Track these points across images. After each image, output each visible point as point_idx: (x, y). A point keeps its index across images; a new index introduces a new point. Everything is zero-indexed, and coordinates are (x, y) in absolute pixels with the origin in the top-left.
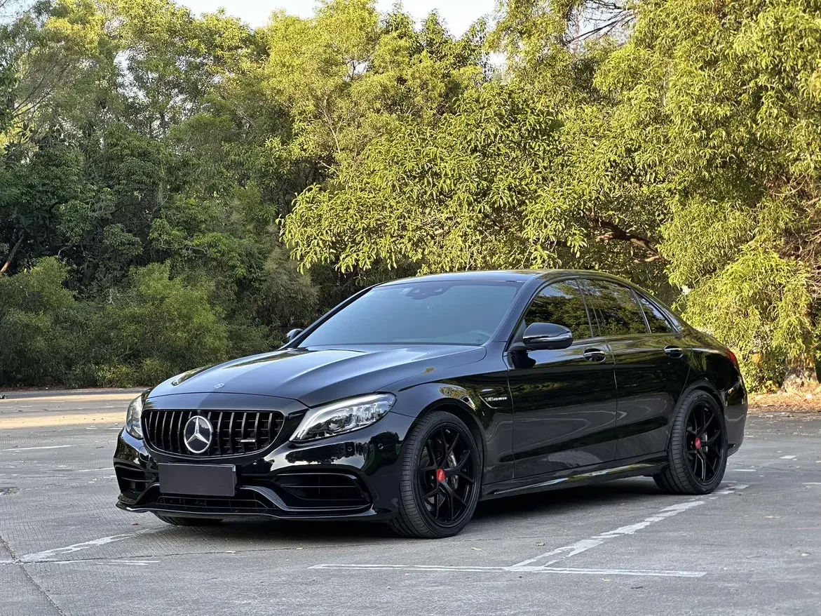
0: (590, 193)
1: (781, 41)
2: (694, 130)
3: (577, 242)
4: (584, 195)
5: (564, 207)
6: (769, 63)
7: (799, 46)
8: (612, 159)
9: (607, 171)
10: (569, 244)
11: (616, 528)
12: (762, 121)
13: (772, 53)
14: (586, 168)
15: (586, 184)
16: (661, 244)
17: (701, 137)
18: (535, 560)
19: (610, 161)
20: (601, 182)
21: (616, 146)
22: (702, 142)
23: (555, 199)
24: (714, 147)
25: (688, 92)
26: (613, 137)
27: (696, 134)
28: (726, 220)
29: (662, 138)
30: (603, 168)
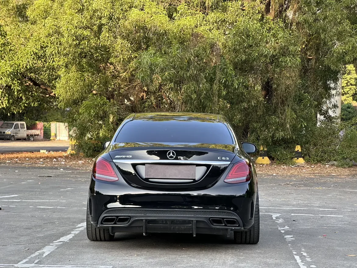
0: (23, 65)
1: (113, 5)
2: (73, 40)
3: (16, 87)
4: (20, 66)
5: (11, 70)
6: (108, 15)
7: (121, 9)
8: (34, 51)
9: (31, 56)
10: (12, 88)
11: (60, 238)
12: (102, 38)
13: (109, 10)
14: (21, 53)
15: (21, 60)
16: (55, 90)
17: (76, 43)
18: (28, 260)
19: (33, 51)
20: (29, 60)
21: (36, 45)
22: (77, 46)
23: (6, 66)
24: (82, 49)
25: (72, 23)
26: (35, 41)
27: (74, 42)
28: (85, 81)
29: (59, 42)
30: (30, 54)
